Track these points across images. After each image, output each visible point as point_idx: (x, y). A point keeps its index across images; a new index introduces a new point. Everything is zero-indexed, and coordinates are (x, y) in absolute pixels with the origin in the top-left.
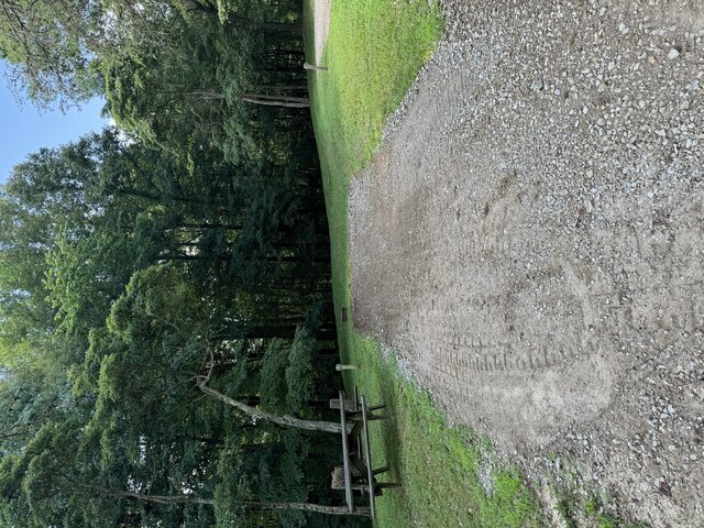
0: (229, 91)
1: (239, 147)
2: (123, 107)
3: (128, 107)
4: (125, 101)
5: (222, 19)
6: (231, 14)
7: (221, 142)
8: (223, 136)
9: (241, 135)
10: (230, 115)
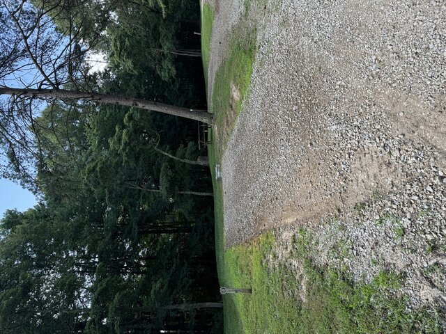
0: (165, 47)
1: (169, 72)
2: (120, 54)
3: (122, 54)
4: (121, 51)
5: (164, 16)
6: (168, 14)
7: (161, 71)
8: (161, 68)
9: (170, 67)
10: (165, 58)
